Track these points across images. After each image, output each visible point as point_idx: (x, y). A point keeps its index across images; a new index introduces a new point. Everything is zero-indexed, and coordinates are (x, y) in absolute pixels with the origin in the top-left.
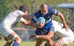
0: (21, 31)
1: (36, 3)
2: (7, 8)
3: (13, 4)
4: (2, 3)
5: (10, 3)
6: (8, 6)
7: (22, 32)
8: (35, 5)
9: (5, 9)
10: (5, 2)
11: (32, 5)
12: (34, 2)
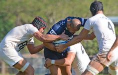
0: (32, 59)
1: (54, 17)
2: (9, 24)
3: (19, 19)
4: (3, 17)
5: (15, 17)
6: (12, 21)
7: (34, 61)
8: (54, 20)
9: (6, 26)
10: (6, 16)
11: (49, 20)
12: (51, 15)
